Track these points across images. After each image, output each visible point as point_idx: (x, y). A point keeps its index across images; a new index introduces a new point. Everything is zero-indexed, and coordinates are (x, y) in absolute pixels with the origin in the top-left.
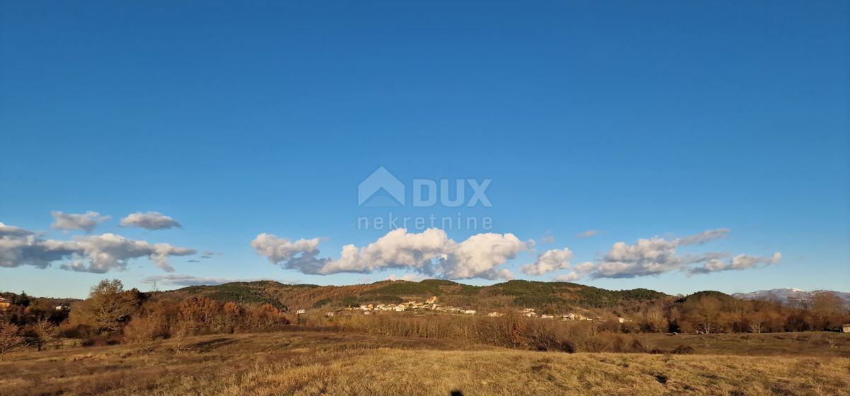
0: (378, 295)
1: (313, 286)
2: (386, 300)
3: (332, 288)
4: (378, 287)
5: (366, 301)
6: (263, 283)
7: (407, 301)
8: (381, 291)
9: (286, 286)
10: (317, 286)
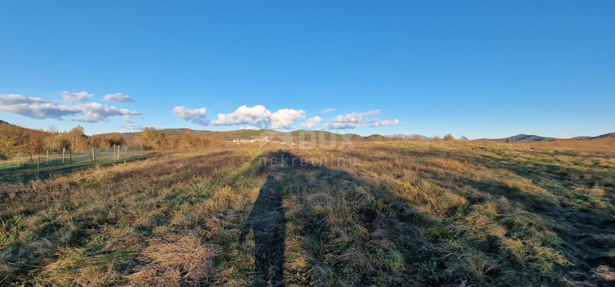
0: (240, 136)
1: (208, 131)
2: (245, 138)
3: (218, 132)
4: (240, 132)
5: (236, 138)
6: (183, 129)
7: (254, 138)
8: (241, 134)
9: (195, 131)
10: (210, 131)
